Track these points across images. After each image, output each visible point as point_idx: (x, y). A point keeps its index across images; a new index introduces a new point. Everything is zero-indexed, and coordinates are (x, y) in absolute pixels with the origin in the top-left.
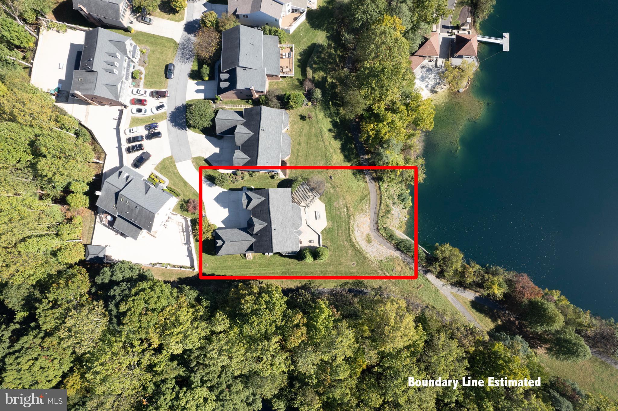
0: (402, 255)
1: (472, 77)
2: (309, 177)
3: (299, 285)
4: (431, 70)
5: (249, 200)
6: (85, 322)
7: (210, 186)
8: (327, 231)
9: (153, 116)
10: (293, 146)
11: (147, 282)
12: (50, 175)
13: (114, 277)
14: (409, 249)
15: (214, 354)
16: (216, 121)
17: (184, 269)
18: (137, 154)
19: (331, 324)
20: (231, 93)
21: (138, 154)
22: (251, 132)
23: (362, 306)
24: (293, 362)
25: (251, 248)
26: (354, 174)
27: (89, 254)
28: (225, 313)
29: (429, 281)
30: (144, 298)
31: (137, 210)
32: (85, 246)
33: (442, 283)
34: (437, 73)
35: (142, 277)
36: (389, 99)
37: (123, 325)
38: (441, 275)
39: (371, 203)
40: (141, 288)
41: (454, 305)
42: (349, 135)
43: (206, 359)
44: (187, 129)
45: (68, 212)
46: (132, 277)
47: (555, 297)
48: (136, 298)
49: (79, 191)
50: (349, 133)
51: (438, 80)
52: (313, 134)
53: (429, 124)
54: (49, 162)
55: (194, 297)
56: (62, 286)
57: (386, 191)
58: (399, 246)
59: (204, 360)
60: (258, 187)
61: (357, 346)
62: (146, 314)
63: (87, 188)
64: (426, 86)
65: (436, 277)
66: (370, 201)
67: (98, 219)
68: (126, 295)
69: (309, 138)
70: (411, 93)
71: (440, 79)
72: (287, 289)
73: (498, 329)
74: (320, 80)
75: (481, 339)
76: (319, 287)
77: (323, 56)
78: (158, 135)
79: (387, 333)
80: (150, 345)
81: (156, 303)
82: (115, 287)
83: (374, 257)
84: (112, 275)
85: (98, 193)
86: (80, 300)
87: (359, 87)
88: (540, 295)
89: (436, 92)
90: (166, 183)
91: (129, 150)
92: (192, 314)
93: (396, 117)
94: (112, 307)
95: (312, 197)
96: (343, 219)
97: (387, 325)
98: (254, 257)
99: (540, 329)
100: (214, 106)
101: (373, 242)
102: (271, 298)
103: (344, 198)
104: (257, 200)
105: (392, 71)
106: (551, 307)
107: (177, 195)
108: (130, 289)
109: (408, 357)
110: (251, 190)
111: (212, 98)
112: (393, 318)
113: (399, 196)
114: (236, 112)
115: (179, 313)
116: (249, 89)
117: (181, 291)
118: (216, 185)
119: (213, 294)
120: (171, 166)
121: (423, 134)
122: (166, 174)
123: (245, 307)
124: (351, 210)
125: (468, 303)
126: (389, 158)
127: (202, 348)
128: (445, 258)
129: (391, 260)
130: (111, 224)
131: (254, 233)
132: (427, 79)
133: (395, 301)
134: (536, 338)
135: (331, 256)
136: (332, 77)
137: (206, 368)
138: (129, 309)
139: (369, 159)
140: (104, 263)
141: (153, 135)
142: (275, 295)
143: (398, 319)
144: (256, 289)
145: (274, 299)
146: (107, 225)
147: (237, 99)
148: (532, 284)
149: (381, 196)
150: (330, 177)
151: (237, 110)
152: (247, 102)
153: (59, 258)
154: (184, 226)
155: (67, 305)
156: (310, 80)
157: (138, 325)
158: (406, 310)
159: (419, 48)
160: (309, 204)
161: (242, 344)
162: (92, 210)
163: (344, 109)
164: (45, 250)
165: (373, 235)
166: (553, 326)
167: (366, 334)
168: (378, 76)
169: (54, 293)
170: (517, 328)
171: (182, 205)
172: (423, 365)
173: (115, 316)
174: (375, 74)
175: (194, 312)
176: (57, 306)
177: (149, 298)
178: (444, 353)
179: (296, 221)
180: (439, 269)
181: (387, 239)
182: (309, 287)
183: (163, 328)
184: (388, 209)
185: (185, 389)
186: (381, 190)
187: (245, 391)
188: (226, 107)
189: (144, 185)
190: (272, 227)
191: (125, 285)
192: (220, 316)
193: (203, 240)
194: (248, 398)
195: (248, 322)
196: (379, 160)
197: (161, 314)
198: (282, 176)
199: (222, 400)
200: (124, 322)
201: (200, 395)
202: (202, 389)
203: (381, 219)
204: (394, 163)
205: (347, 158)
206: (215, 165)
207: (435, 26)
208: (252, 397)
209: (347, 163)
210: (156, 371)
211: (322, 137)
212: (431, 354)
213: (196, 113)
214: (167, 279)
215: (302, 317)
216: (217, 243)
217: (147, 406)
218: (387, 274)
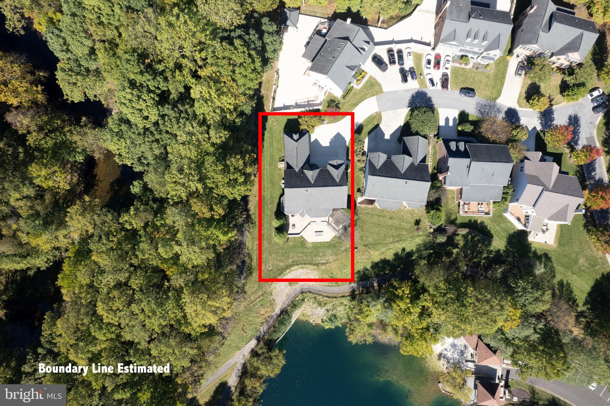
0: (275, 316)
1: (455, 397)
2: (358, 227)
3: (251, 212)
4: (462, 355)
5: (337, 167)
6: (226, 7)
7: (352, 129)
8: (303, 242)
10: (389, 212)
11: (261, 66)
13: (267, 34)
14: (282, 323)
15: (189, 128)
16: (416, 137)
17: (271, 102)
18: (386, 59)
19: (211, 242)
20: (444, 152)
22: (404, 171)
23: (227, 274)
24: (176, 204)
25: (289, 167)
26: (359, 272)
27: (290, 11)
28: (227, 140)
29: (249, 341)
30: (245, 62)
31: (331, 58)
32: (299, 8)
33: (246, 354)
34: (459, 361)
35: (265, 62)
36: (434, 310)
37: (221, 42)
38: (254, 353)
39: (329, 288)
40: (256, 59)
41: (224, 365)
42: (399, 269)
43: (184, 120)
44: (409, 108)
46: (266, 52)
48: (246, 54)
49: (352, 2)
50: (401, 269)
51: (452, 361)
52: (401, 233)
53: (407, 350)
55: (245, 110)
57: (341, 303)
58: (285, 313)
59: (183, 118)
60: (349, 176)
61: (190, 266)
62: (230, 64)
63: (354, 10)
64: (446, 349)
65: (253, 349)
66: (330, 286)
67: (323, 20)
68: (250, 45)
69: (396, 229)
70: (439, 333)
71: (453, 364)
72: (248, 201)
74: (455, 241)
75: (189, 390)
76: (249, 231)
77: (480, 245)
78: (405, 80)
79: (200, 296)
80: (200, 67)
81: (240, 73)
82: (257, 36)
83: (276, 288)
84: (269, 33)
85: (349, 20)
86: (247, 3)
87: (447, 281)
89: (439, 359)
90: (357, 86)
91: (390, 51)
92: (228, 108)
93: (415, 317)
94: (239, 32)
95: (337, 228)
96: (314, 259)
97: (208, 297)
98: (280, 169)
100: (432, 135)
101: (290, 288)
102: (240, 185)
103: (335, 261)
104: (336, 174)
105: (463, 315)
107: (344, 97)
108: (255, 49)
109: (176, 316)
110: (346, 169)
111: (440, 134)
112: (215, 303)
113: (335, 316)
114: (426, 156)
115: (230, 95)
116: (448, 170)
117: (251, 98)
118: (353, 135)
119: (247, 128)
120: (373, 91)
121: (397, 344)
122: (365, 87)
123: (233, 159)
124: (323, 267)
125: (225, 379)
126: (374, 307)
127: (195, 116)
128: (271, 359)
129: (272, 304)
130: (318, 32)
131: (304, 170)
132: (453, 350)
133: (231, 306)
135: (278, 244)
136: (458, 254)
137: (176, 119)
138: (236, 49)
139: (373, 287)
140: (281, 25)
141: (404, 75)
142: (243, 188)
143: (213, 309)
144: (249, 170)
145: (239, 188)
146: (318, 29)
147: (438, 158)
149: (336, 297)
150: (357, 248)
151: (427, 158)
152: (434, 168)
154: (313, 102)
156: (456, 231)
157: (220, 56)
158: (221, 317)
159: (486, 344)
160: (331, 225)
161: (197, 155)
162: (332, 15)
163: (425, 264)
165: (297, 288)
167: (200, 276)
168: (458, 300)
171: (334, 101)
172: (167, 330)
173: (230, 35)
174: (460, 298)
175: (230, 110)
177: (245, 67)
178: (177, 352)
179: (314, 212)
180: (260, 352)
181: (292, 302)
182: (249, 222)
183: (216, 80)
184: (323, 304)
185: (157, 99)
186: (342, 298)
187: (152, 157)
188: (430, 147)
189: (355, 65)
190: (310, 188)
191: (259, 44)
192: (224, 134)
193: (300, 120)
194: (145, 158)
195: (217, 161)
196: (372, 298)
197: (230, 78)
198: (359, 199)
199: (145, 134)
200: (224, 43)
201: (151, 113)
202: (157, 115)
203: (313, 296)
204: (369, 312)
205: (375, 266)
206: (373, 134)
207: (509, 362)
208: (146, 162)
209: (370, 265)
210: (175, 72)
211: (397, 241)
212: (178, 339)
213: (425, 117)
214: (263, 85)
215: (220, 215)
216: (296, 134)
217: (143, 63)
218: (258, 300)
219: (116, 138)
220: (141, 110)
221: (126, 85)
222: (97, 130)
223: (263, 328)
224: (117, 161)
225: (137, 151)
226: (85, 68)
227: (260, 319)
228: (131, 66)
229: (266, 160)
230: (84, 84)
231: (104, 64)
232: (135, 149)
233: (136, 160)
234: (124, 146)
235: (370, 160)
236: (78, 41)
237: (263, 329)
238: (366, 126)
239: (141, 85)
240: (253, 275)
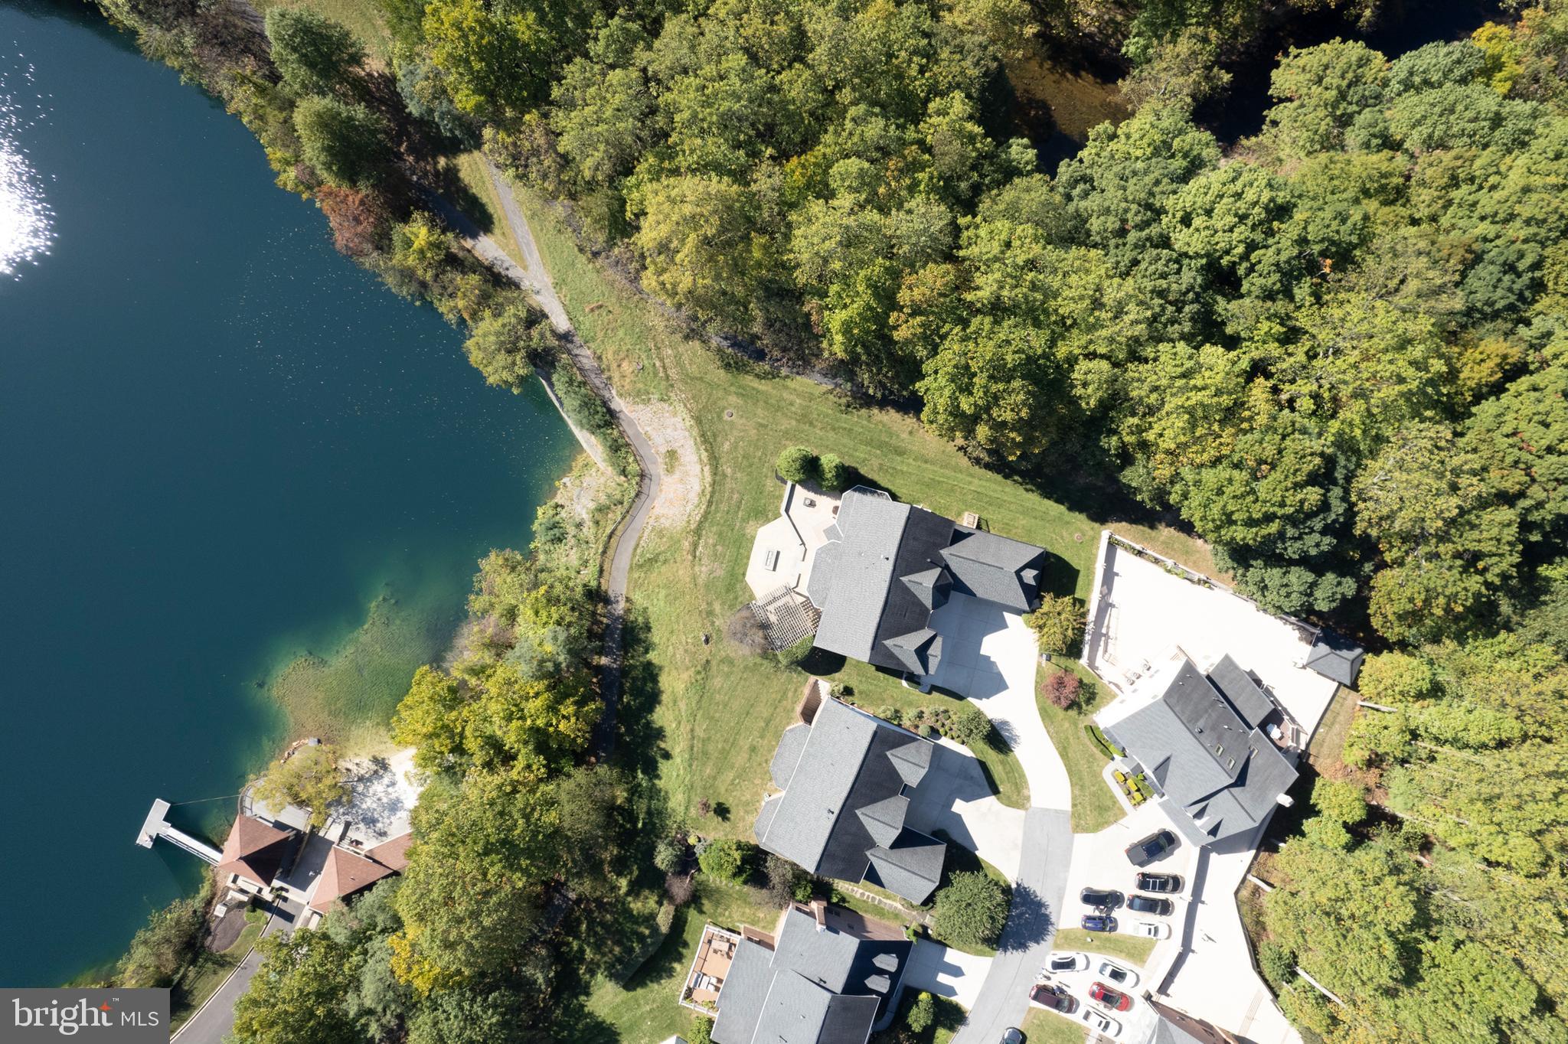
0: (607, 395)
1: (273, 764)
2: (759, 660)
3: (875, 411)
4: (364, 820)
5: (922, 652)
6: (1412, 492)
7: (1005, 723)
8: (763, 514)
9: (1090, 950)
10: (770, 751)
11: (1233, 539)
12: (1390, 882)
13: (1310, 580)
14: (586, 404)
15: (1133, 312)
16: (938, 877)
17: (1134, 545)
18: (1158, 867)
19: (834, 289)
20: (880, 930)
21: (1156, 868)
22: (862, 817)
23: (746, 308)
24: (956, 230)
25: (959, 536)
26: (648, 628)
27: (1353, 662)
28: (1074, 402)
29: (568, 313)
30: (1256, 501)
31: (1201, 724)
32: (1354, 687)
33: (538, 298)
34: (354, 806)
35: (1241, 556)
36: (497, 780)
37: (1322, 455)
38: (535, 318)
39: (633, 544)
40: (1254, 530)
41: (531, 238)
42: (623, 729)
43: (1157, 310)
44: (1014, 886)
45: (1372, 784)
46: (1266, 566)
47: (292, 173)
48: (1276, 509)
49: (1330, 825)
50: (622, 735)
51: (360, 788)
52: (711, 763)
53: (425, 685)
54: (1382, 912)
55: (1133, 468)
56: (1442, 600)
57: (587, 561)
58: (606, 419)
59: (1163, 309)
60: (891, 679)
61: (793, 217)
62: (1261, 462)
63: (1308, 825)
64: (393, 784)
65: (547, 317)
66: (635, 549)
67: (1304, 739)
68: (1295, 525)
69: (724, 754)
70: (439, 774)
71: (354, 790)
72: (906, 413)
73: (453, 147)
74: (647, 892)
75: (502, 135)
76: (831, 392)
77: (617, 950)
78: (1091, 898)
79: (715, 220)
80: (1275, 390)
81: (1230, 481)
82: (1313, 552)
83: (675, 414)
84: (1313, 585)
85: (1286, 801)
86: (1407, 553)
87: (557, 832)
88: (325, 188)
89: (375, 760)
90: (1111, 770)
91: (1176, 883)
92: (1151, 427)
93: (496, 729)
94: (1338, 508)
95: (771, 608)
96: (714, 529)
97: (707, 241)
98: (959, 514)
99: (360, 112)
100: (928, 920)
101: (663, 450)
102: (954, 398)
103: (694, 578)
104: (905, 646)
105: (463, 842)
106: (312, 151)
107: (1092, 730)
108: (1281, 535)
109: (684, 152)
110: (912, 678)
111: (926, 943)
112: (685, 251)
113: (560, 540)
114: (881, 885)
115: (1183, 439)
116: (829, 928)
117: (1161, 495)
118: (990, 721)
119: (1086, 460)
120: (1084, 808)
121: (445, 665)
122: (1103, 790)
123: (1022, 397)
124: (686, 545)
125: (497, 231)
126: (551, 635)
127: (1157, 339)
128: (509, 352)
129: (638, 394)
130: (1275, 716)
131: (939, 570)
132: (385, 800)
133: (667, 292)
134: (373, 97)
135: (776, 453)
136: (614, 888)
137: (1163, 291)
138: (1298, 486)
139: (601, 652)
140: (1322, 629)
141: (1102, 900)
142: (942, 402)
143: (675, 244)
144: (983, 431)
145: (947, 392)
146: (1286, 717)
147: (867, 917)
148: (334, 222)
149: (604, 552)
150: (707, 641)
151: (877, 888)
152: (843, 900)
153: (1428, 675)
154: (1101, 649)
155: (1442, 549)
156: (671, 899)
157: (1288, 442)
158: (649, 260)
159: (374, 883)
160: (784, 595)
161: (1061, 311)
162: (1311, 767)
163: (614, 798)
164: (1455, 705)
165: (657, 468)
166: (325, 107)
167: (759, 240)
168: (504, 842)
169: (1465, 589)
170: (409, 136)
171: (1088, 701)
172: (660, 121)
173: (1335, 483)
174: (507, 849)
175: (1146, 430)
176: (1466, 556)
177: (1243, 496)
178: (599, 129)
179: (828, 562)
180: (535, 333)
181: (628, 445)
182: (854, 398)
183: (1231, 414)
184: (598, 516)
185: (1224, 262)
186: (597, 568)
187: (1086, 209)
188: (900, 907)
189: (1167, 782)
190: (891, 568)
191: (1290, 550)
192: (1090, 397)
193: (1067, 599)
194: (1085, 195)
195: (1029, 358)
196: (576, 639)
197: (1225, 451)
198: (825, 685)
199: (1149, 207)
200: (1317, 460)
201: (1196, 235)
202: (1185, 249)
203: (626, 498)
204: (545, 619)
205: (651, 673)
206: (978, 772)
207: (313, 926)
208: (1076, 192)
209: (655, 661)
210: (1282, 324)
211: (692, 748)
212: (629, 139)
213: (980, 914)
214: (1182, 536)
215: (895, 328)
216: (1035, 577)
217: (1324, 254)
218: (658, 364)
219: (1158, 138)
220: (1209, 213)
221: (1281, 194)
222: (1189, 100)
223: (588, 357)
224: (1100, 128)
225: (1108, 180)
226: (1351, 116)
227: (610, 356)
228: (1327, 222)
229: (993, 486)
230: (1314, 101)
231: (1349, 162)
232: (1116, 175)
233: (1088, 171)
234: (1131, 151)
235: (915, 740)
236: (1424, 117)
237: (586, 357)
238: (1002, 762)
239: (1270, 233)
240: (722, 372)
